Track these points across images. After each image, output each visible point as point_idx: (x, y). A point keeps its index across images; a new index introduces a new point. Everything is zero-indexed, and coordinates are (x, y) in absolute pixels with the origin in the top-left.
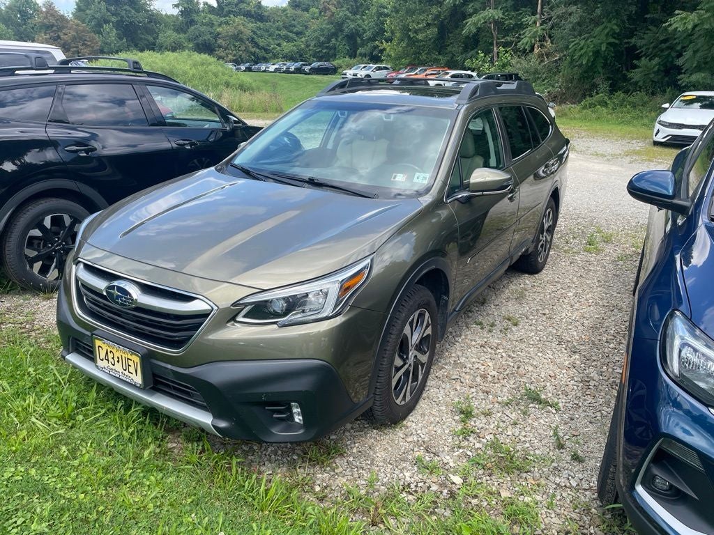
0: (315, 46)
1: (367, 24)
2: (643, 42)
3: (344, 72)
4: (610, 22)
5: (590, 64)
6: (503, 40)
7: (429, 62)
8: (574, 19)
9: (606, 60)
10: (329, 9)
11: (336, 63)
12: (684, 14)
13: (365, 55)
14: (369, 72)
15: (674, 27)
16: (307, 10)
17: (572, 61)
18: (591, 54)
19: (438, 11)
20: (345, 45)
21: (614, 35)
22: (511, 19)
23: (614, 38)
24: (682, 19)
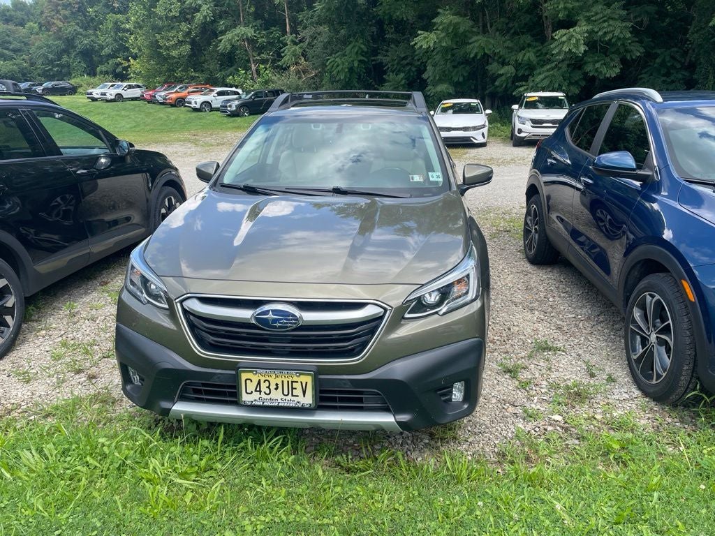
0: (43, 64)
1: (104, 40)
2: (388, 59)
3: (89, 91)
4: (357, 41)
5: (347, 80)
6: (259, 58)
7: (186, 79)
8: (324, 38)
9: (360, 76)
10: (54, 24)
11: (73, 81)
12: (426, 34)
13: (107, 73)
14: (119, 91)
15: (419, 45)
16: (22, 24)
17: (332, 77)
18: (347, 70)
19: (188, 28)
20: (80, 62)
21: (363, 53)
22: (262, 37)
23: (363, 56)
24: (425, 38)
